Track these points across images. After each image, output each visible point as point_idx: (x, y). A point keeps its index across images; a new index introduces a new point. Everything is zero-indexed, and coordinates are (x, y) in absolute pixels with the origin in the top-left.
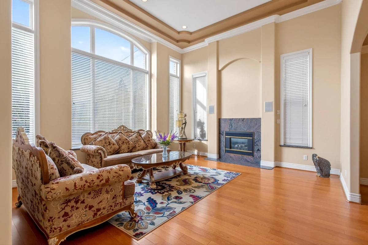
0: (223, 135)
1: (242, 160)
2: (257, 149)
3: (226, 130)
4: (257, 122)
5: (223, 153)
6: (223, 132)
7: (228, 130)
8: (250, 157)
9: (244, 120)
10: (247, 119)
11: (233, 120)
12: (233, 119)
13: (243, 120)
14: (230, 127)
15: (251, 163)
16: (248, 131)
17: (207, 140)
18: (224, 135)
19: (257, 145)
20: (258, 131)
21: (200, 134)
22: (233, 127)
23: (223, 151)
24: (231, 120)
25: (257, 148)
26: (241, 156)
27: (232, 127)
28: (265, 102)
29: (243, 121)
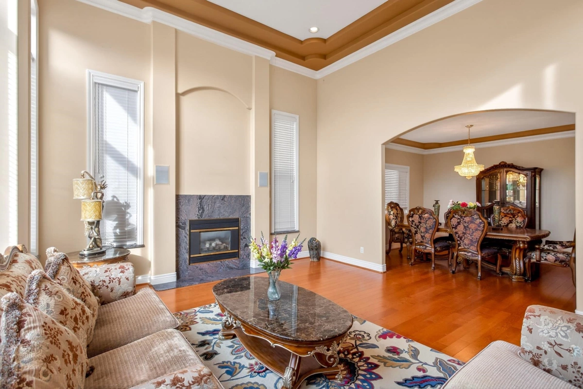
0: (184, 229)
1: (221, 268)
2: (244, 245)
3: (190, 219)
4: (244, 201)
5: (184, 265)
6: (185, 223)
7: (195, 218)
8: (234, 261)
9: (226, 199)
10: (231, 196)
11: (205, 198)
12: (205, 196)
13: (223, 197)
14: (200, 212)
15: (237, 269)
16: (231, 217)
17: (143, 246)
18: (188, 228)
19: (244, 238)
20: (245, 215)
21: (115, 233)
22: (206, 212)
23: (185, 262)
24: (201, 198)
25: (244, 243)
26: (220, 262)
27: (203, 210)
28: (260, 173)
29: (222, 200)
